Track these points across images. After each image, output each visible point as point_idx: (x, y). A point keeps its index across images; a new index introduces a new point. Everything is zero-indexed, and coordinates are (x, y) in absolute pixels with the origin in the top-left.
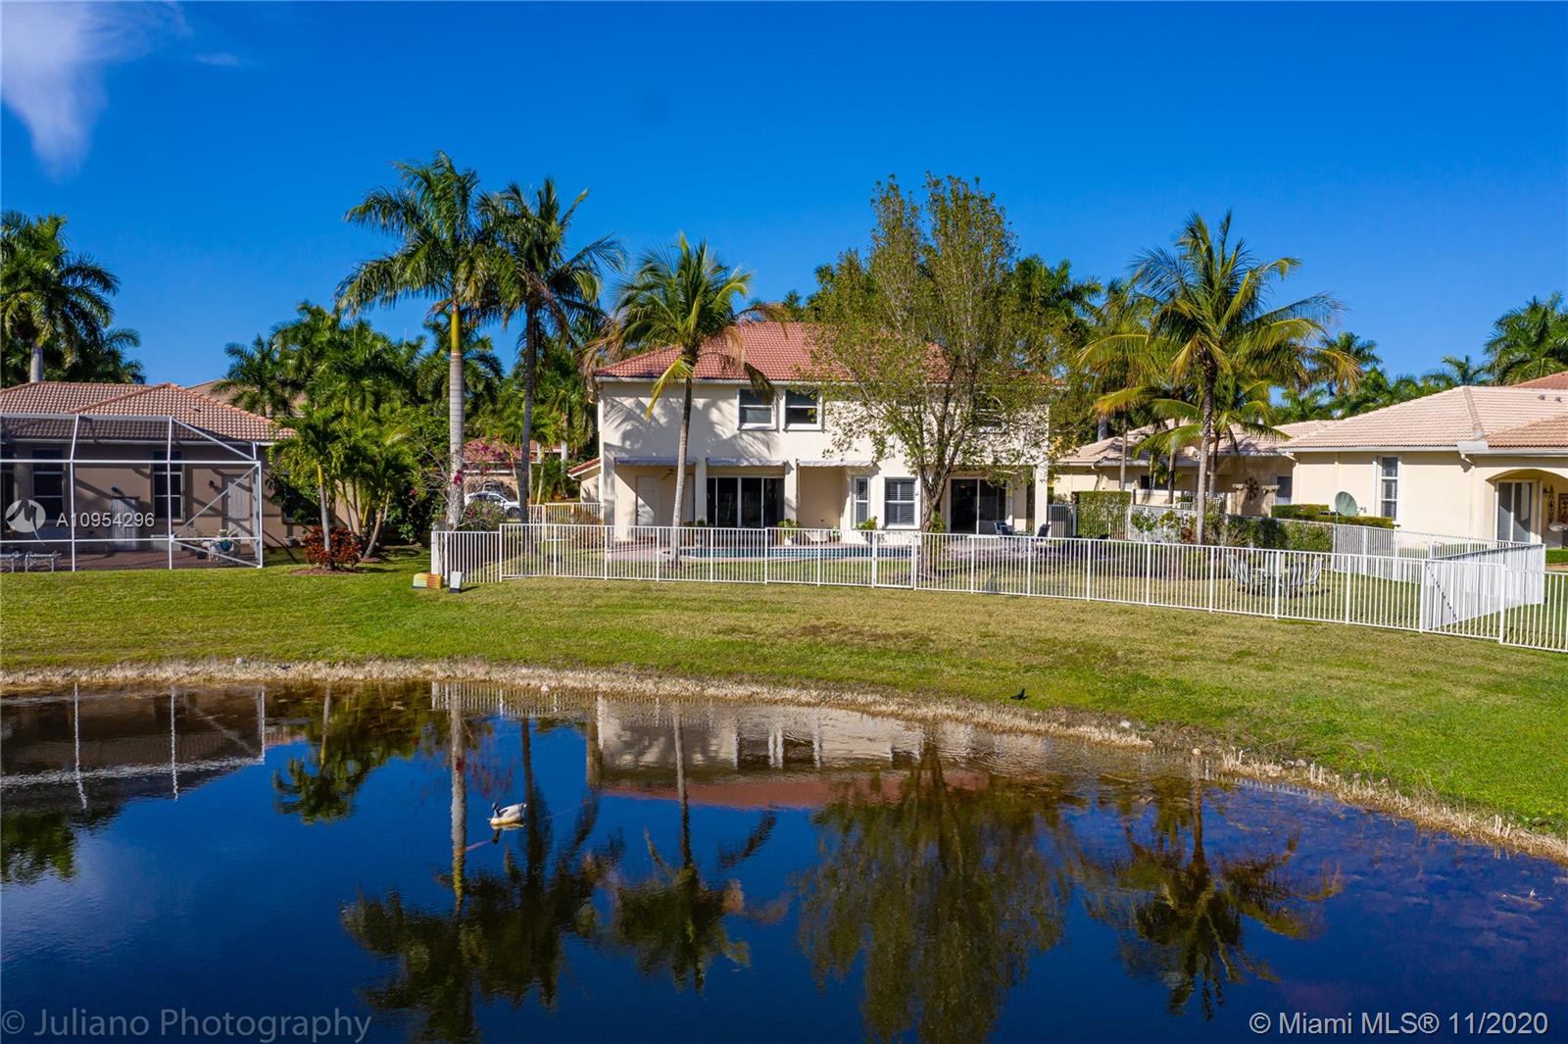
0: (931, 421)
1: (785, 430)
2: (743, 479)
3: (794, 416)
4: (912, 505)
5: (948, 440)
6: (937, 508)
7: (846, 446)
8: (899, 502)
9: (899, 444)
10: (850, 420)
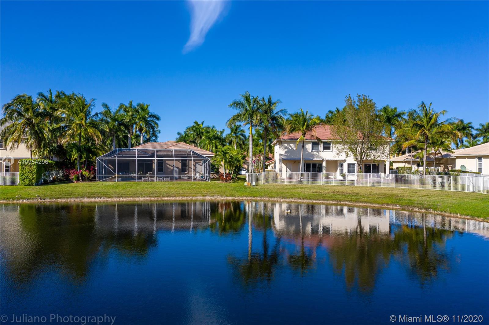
0: (359, 149)
1: (323, 152)
2: (312, 164)
3: (325, 148)
4: (354, 170)
5: (363, 153)
6: (360, 168)
7: (339, 155)
8: (351, 169)
9: (352, 154)
10: (340, 149)
